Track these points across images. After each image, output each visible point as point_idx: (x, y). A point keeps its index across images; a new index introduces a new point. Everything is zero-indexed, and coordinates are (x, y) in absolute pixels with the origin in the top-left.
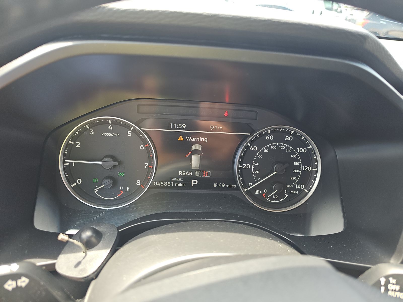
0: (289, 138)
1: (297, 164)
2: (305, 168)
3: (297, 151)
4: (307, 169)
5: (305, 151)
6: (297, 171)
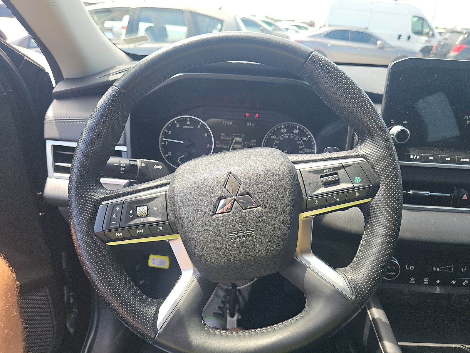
3: (301, 140)
5: (306, 139)
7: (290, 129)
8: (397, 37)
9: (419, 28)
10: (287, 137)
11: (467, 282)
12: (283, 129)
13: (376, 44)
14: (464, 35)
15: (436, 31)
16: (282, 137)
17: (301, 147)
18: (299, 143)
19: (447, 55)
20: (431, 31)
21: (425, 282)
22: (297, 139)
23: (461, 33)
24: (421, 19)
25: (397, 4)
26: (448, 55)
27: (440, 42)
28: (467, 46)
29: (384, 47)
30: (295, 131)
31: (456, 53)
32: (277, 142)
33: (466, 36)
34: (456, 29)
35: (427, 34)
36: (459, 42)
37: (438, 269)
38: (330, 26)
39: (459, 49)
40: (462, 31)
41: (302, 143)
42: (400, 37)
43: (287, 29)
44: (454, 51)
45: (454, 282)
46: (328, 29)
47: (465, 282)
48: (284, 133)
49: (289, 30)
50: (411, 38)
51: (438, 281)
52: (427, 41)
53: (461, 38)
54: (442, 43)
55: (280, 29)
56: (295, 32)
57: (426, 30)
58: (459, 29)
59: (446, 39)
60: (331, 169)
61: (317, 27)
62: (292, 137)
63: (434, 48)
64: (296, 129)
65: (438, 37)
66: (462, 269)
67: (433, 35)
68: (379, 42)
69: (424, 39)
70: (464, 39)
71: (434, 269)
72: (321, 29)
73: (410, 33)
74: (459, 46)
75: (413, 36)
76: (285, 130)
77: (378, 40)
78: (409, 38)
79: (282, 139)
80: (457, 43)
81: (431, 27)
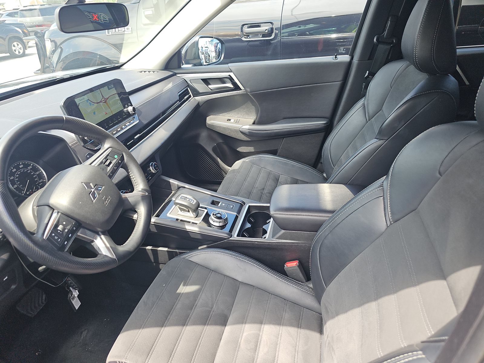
7: (17, 167)
10: (19, 173)
12: (13, 169)
16: (17, 175)
17: (32, 173)
18: (29, 172)
22: (26, 170)
30: (21, 167)
32: (17, 179)
41: (31, 171)
48: (15, 172)
62: (22, 171)
64: (21, 165)
76: (15, 170)
79: (17, 176)
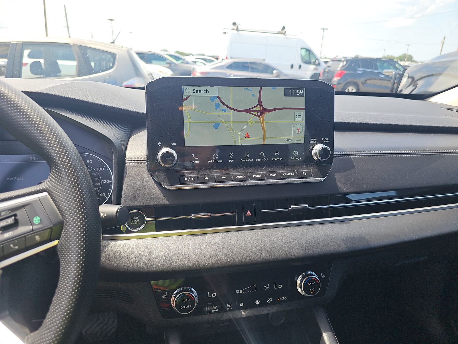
0: (89, 162)
1: (97, 179)
2: (104, 181)
3: (97, 170)
4: (106, 182)
5: (103, 170)
6: (98, 184)
8: (290, 66)
9: (307, 58)
11: (271, 300)
13: (272, 73)
14: (343, 62)
15: (322, 60)
19: (331, 80)
20: (317, 60)
21: (228, 307)
23: (340, 61)
24: (308, 50)
25: (286, 38)
26: (333, 80)
27: (325, 69)
28: (346, 72)
29: (280, 76)
31: (338, 78)
33: (345, 63)
34: (337, 58)
35: (314, 63)
36: (340, 68)
37: (241, 291)
38: (231, 58)
39: (340, 75)
40: (341, 59)
42: (292, 66)
43: (195, 62)
44: (337, 76)
45: (258, 302)
46: (230, 61)
47: (269, 300)
49: (197, 63)
50: (302, 67)
51: (242, 305)
52: (315, 69)
53: (341, 65)
54: (327, 70)
55: (187, 63)
56: (202, 64)
57: (313, 60)
58: (339, 57)
59: (329, 67)
60: (8, 210)
61: (220, 60)
63: (321, 75)
65: (323, 65)
66: (266, 287)
67: (319, 64)
68: (275, 72)
69: (312, 67)
70: (344, 66)
71: (237, 291)
72: (224, 61)
73: (300, 62)
74: (340, 72)
75: (304, 66)
77: (274, 70)
78: (300, 67)
80: (339, 69)
81: (317, 58)
